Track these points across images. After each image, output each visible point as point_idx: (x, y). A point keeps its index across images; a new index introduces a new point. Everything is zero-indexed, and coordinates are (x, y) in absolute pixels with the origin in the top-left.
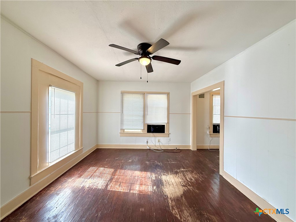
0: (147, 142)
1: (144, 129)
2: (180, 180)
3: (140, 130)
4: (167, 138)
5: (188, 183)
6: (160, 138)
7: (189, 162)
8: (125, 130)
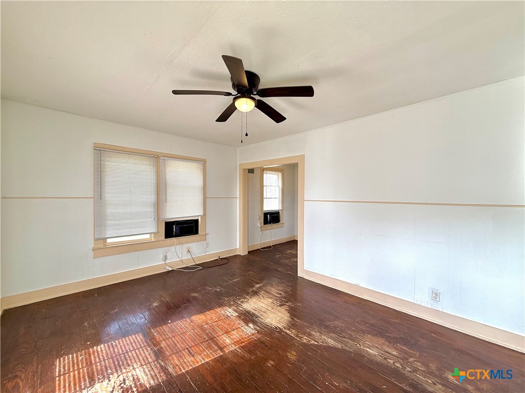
0: (166, 258)
1: (158, 232)
2: (270, 300)
3: (148, 236)
4: (202, 242)
5: (282, 300)
6: (190, 245)
7: (254, 272)
8: (109, 241)
